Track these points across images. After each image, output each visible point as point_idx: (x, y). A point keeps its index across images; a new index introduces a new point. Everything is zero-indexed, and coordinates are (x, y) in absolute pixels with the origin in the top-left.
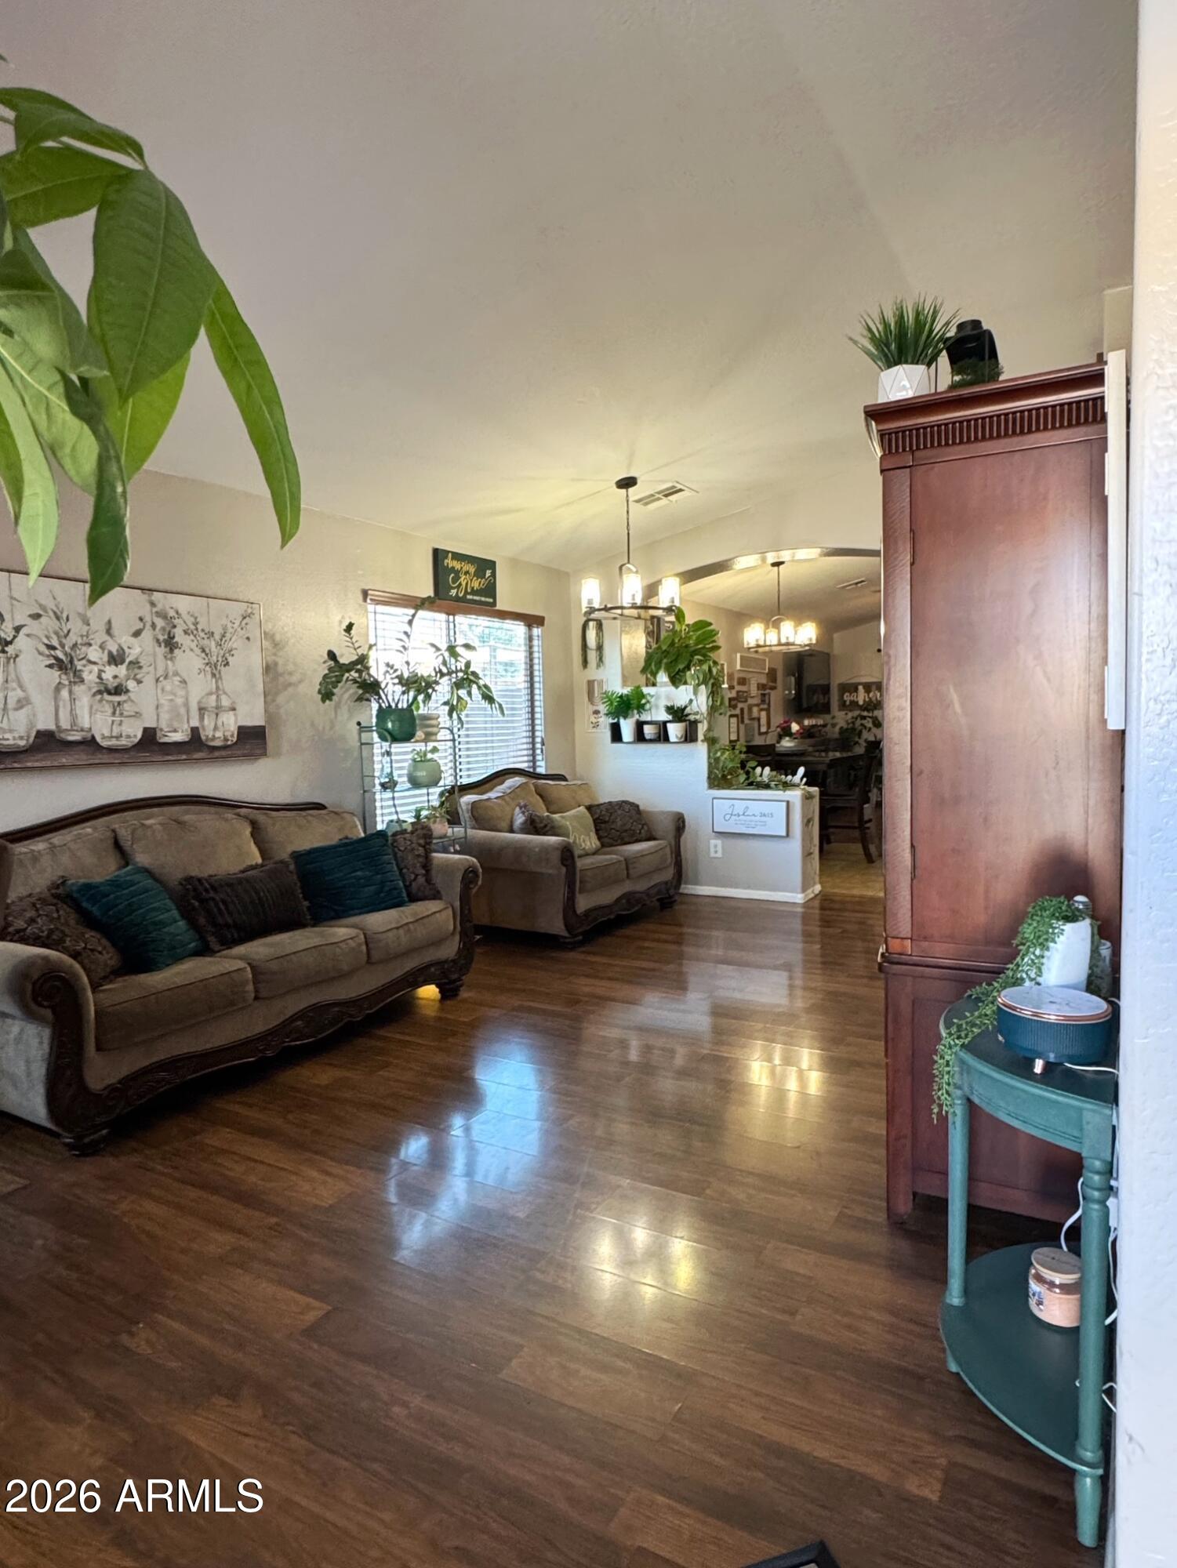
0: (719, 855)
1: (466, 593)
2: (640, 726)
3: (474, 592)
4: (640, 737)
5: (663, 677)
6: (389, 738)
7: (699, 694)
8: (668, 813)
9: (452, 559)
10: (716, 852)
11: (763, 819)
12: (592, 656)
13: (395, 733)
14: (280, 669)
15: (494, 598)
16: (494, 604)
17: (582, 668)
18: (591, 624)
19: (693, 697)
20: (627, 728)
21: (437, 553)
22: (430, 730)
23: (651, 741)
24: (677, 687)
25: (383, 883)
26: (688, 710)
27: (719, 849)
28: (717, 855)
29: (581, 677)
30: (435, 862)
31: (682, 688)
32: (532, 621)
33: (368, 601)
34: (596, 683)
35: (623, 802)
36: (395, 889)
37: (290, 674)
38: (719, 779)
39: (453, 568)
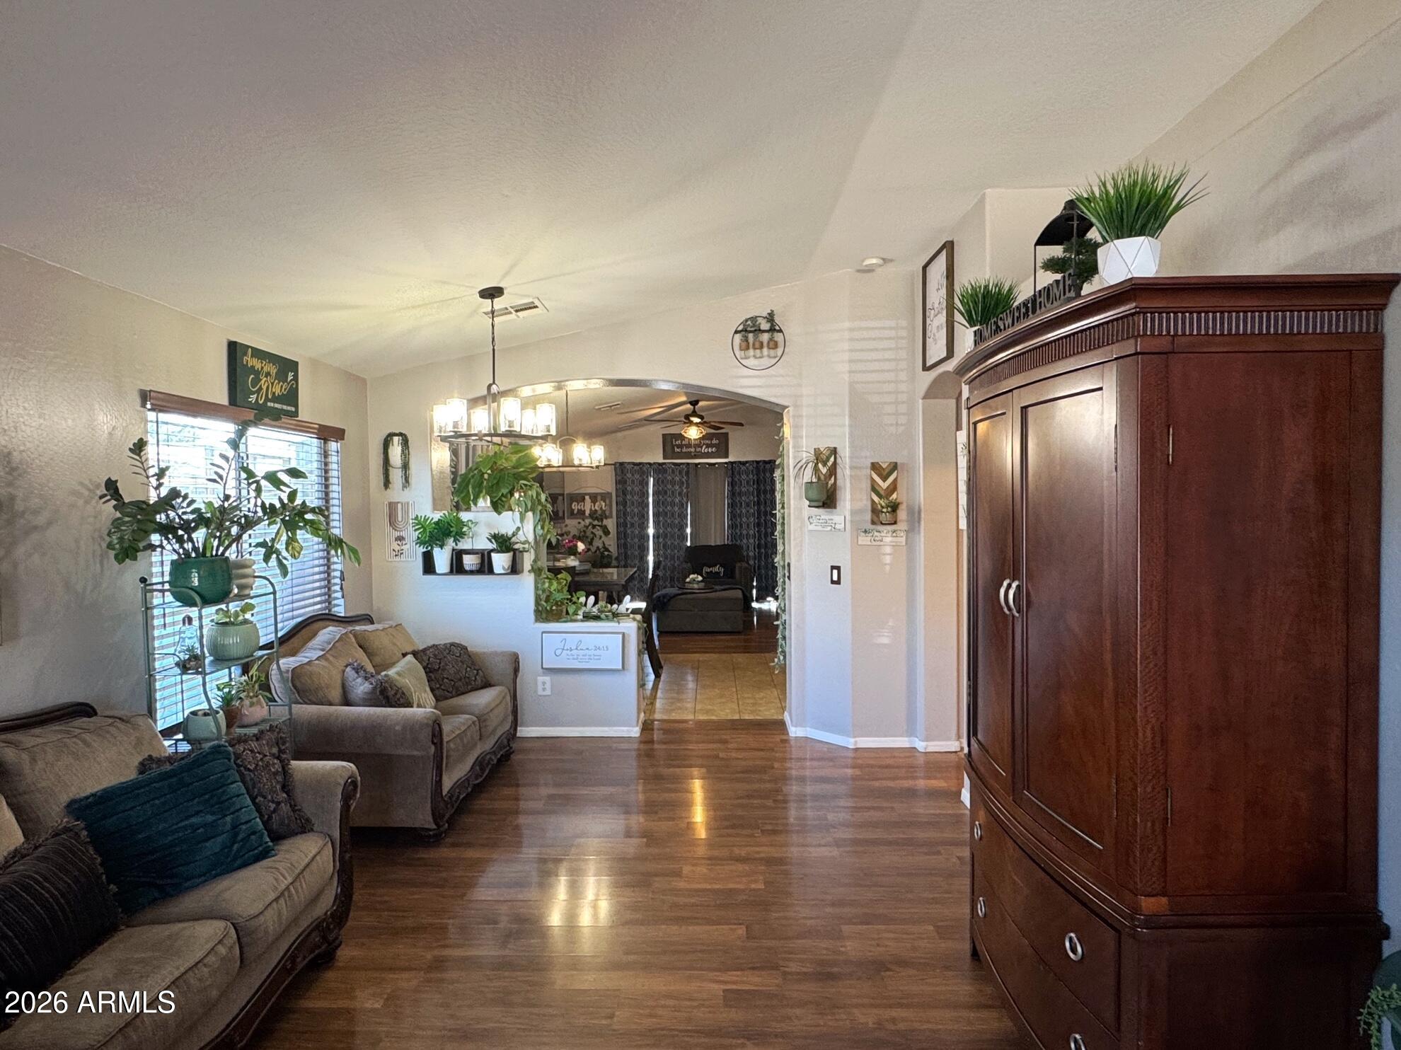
0: (548, 692)
1: (267, 399)
2: (458, 556)
3: (276, 399)
4: (457, 567)
5: (484, 502)
6: (198, 599)
7: (525, 521)
8: (503, 654)
9: (252, 357)
10: (544, 689)
11: (598, 652)
12: (396, 476)
13: (207, 594)
14: (19, 506)
15: (296, 406)
16: (296, 414)
17: (383, 488)
18: (396, 439)
19: (520, 525)
20: (442, 558)
21: (233, 348)
22: (243, 581)
23: (472, 572)
24: (499, 513)
25: (235, 827)
26: (514, 539)
27: (548, 686)
28: (544, 693)
29: (380, 498)
30: (297, 776)
31: (505, 514)
32: (327, 434)
33: (149, 406)
34: (399, 506)
35: (452, 644)
36: (254, 833)
37: (36, 512)
38: (548, 611)
39: (253, 367)
